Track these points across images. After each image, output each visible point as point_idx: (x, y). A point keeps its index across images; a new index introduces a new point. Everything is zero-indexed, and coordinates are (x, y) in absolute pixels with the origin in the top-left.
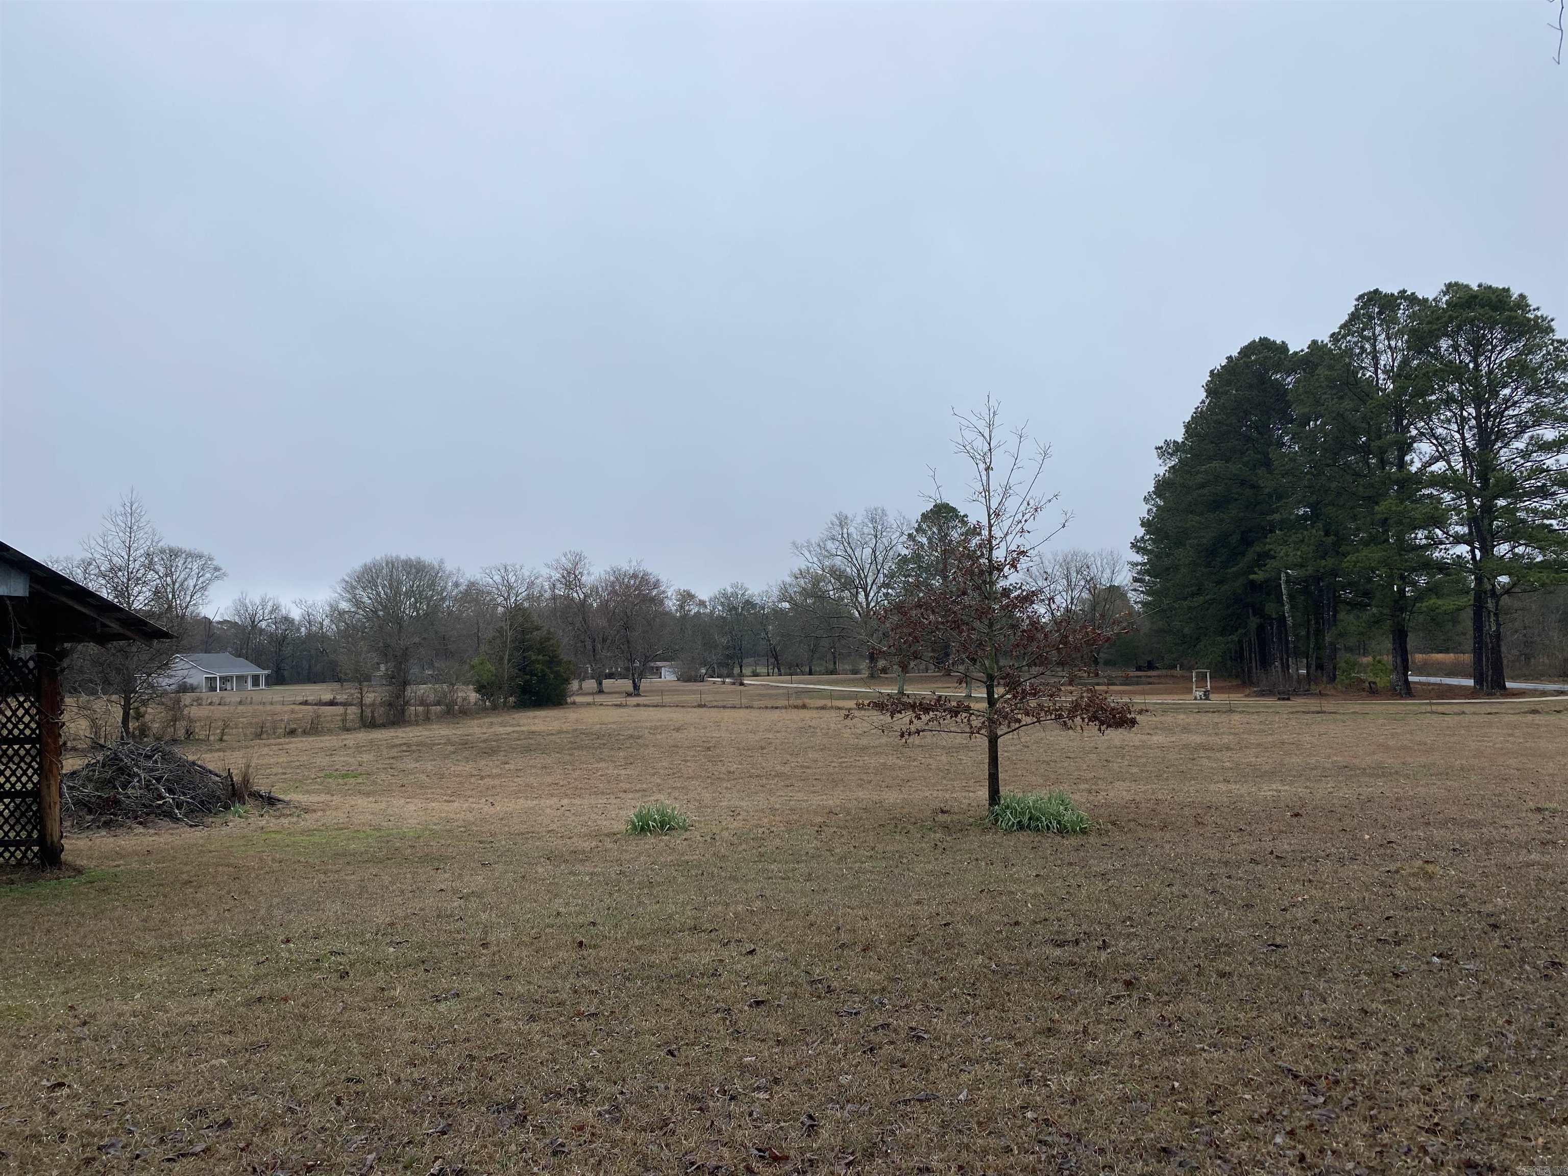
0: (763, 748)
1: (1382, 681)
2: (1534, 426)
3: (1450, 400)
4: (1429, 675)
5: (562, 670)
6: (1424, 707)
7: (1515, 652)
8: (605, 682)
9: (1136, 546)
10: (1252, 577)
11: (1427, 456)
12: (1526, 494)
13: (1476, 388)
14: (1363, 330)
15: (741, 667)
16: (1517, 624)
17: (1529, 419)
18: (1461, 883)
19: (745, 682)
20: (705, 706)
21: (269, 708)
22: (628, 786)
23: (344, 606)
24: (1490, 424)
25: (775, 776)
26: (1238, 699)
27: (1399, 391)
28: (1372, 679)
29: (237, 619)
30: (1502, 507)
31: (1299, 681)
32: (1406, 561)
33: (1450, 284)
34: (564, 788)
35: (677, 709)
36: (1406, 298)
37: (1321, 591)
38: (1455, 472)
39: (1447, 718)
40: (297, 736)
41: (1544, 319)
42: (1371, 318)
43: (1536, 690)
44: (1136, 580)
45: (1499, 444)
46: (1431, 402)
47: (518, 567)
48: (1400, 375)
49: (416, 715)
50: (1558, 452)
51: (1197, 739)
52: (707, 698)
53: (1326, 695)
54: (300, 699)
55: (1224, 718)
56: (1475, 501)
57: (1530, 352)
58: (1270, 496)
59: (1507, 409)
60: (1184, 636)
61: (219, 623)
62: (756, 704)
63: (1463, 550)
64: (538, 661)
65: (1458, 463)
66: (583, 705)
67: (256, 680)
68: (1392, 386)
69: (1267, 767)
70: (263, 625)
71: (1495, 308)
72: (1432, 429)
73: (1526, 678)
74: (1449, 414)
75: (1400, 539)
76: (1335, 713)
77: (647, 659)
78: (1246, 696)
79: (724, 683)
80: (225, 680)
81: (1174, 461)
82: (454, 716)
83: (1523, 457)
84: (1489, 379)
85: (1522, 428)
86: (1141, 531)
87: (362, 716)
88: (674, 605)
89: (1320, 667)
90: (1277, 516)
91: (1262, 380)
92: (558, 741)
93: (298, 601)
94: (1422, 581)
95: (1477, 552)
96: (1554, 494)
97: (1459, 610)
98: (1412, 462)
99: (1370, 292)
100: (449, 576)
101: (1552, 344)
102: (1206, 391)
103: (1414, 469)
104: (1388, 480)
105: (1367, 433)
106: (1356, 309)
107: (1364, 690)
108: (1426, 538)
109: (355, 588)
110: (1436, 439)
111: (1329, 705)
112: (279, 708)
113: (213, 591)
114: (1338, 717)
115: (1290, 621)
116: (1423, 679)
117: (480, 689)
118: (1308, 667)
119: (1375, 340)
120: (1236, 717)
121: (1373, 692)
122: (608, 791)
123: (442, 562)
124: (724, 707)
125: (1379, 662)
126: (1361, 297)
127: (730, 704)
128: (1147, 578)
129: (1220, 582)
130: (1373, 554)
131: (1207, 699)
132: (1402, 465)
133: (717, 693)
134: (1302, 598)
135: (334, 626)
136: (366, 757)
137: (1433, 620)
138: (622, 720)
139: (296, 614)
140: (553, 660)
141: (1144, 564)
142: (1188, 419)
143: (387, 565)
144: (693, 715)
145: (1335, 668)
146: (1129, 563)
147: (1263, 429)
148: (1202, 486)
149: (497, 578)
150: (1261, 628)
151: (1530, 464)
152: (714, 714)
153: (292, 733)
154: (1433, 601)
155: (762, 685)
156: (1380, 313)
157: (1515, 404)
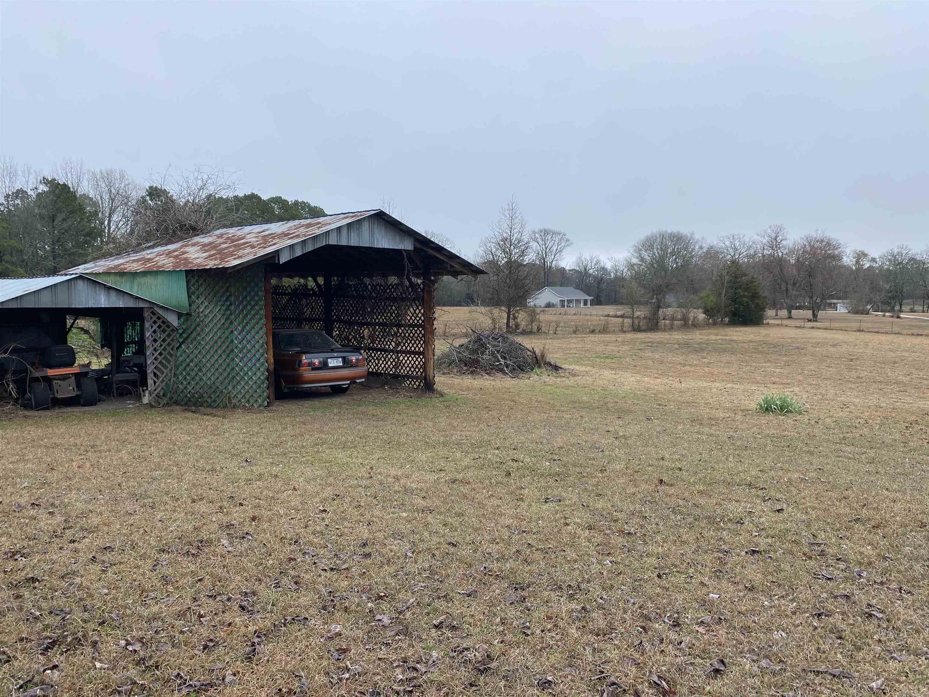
0: (895, 363)
5: (760, 302)
8: (794, 312)
15: (901, 305)
19: (901, 316)
20: (863, 331)
21: (588, 317)
22: (777, 380)
23: (635, 261)
25: (894, 383)
29: (578, 268)
34: (733, 377)
35: (841, 332)
40: (596, 334)
47: (741, 236)
49: (665, 325)
52: (864, 325)
54: (606, 313)
61: (569, 270)
62: (905, 332)
64: (744, 296)
66: (774, 325)
67: (585, 303)
70: (591, 271)
77: (823, 298)
79: (884, 316)
80: (569, 301)
82: (688, 327)
87: (633, 325)
88: (851, 261)
92: (747, 347)
93: (610, 258)
100: (696, 242)
109: (641, 250)
112: (593, 318)
113: (565, 253)
117: (706, 312)
122: (762, 382)
123: (693, 234)
124: (877, 332)
127: (884, 330)
133: (876, 322)
135: (629, 273)
136: (626, 348)
138: (797, 337)
139: (609, 266)
140: (755, 296)
143: (660, 236)
144: (851, 337)
149: (728, 243)
152: (868, 337)
153: (593, 332)
155: (917, 319)
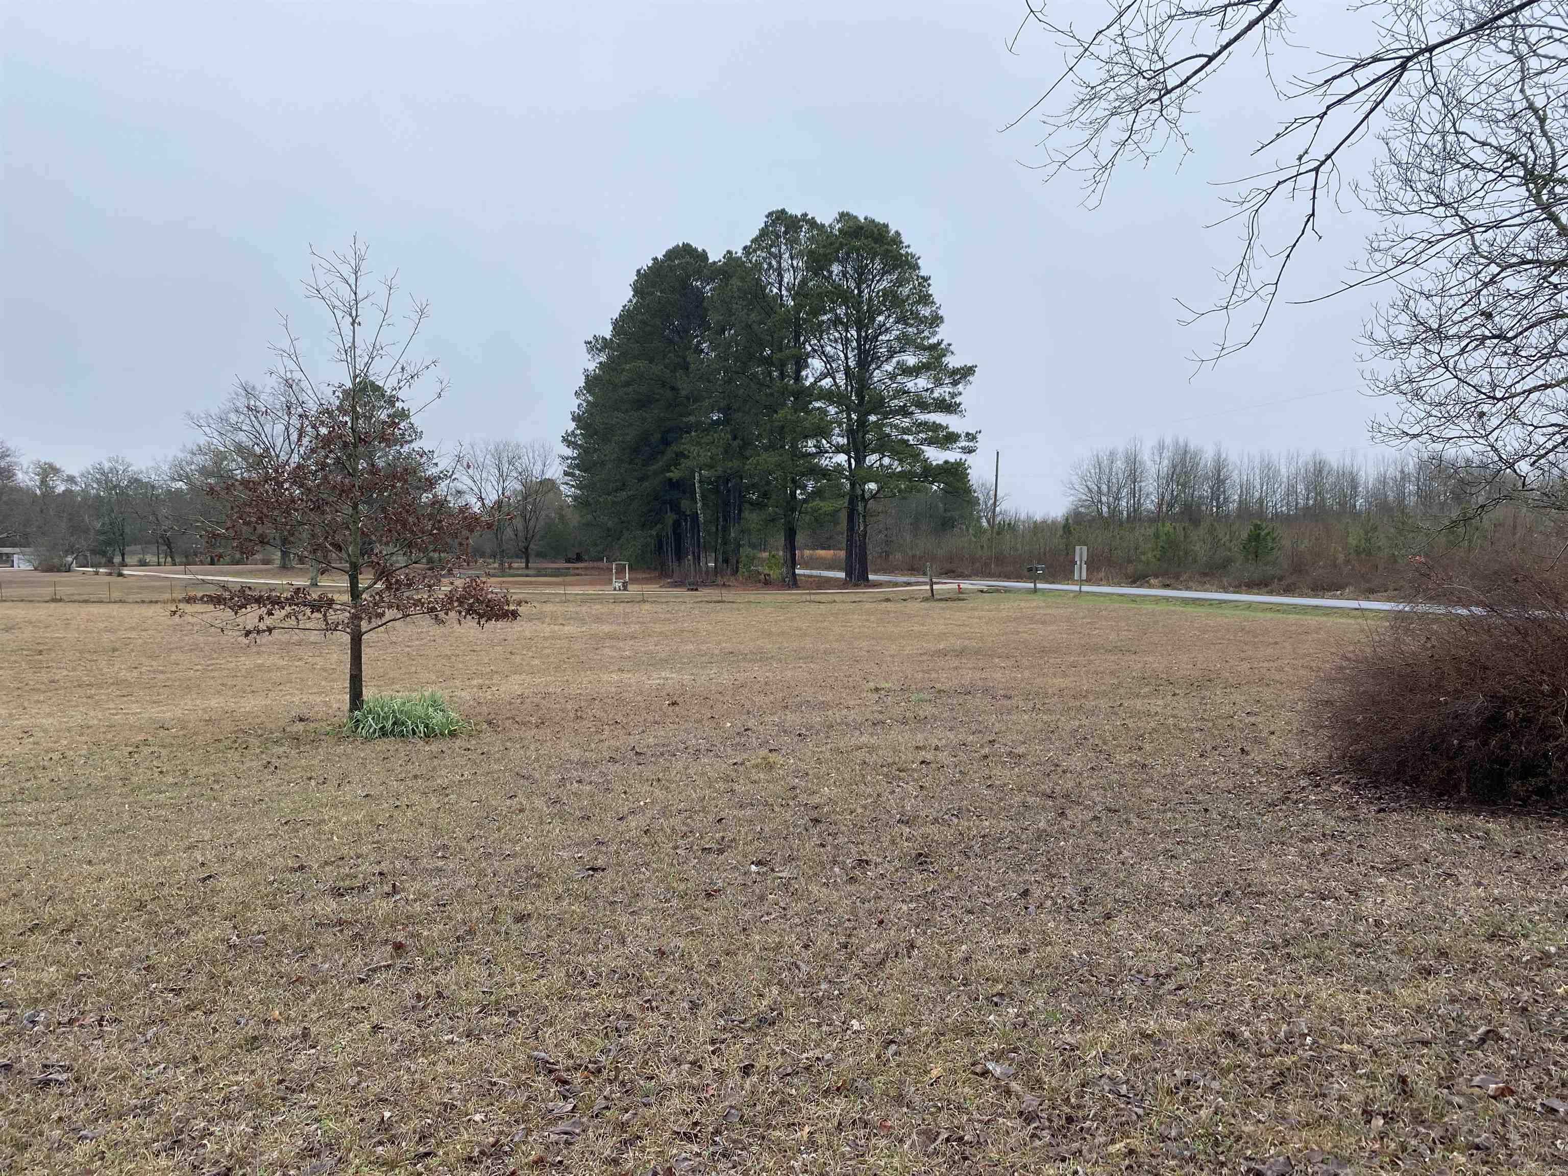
1: (775, 574)
2: (900, 352)
3: (837, 321)
4: (812, 569)
6: (804, 597)
7: (878, 549)
9: (568, 441)
10: (668, 475)
11: (818, 372)
12: (891, 412)
13: (858, 312)
14: (771, 246)
15: (123, 555)
16: (881, 526)
17: (896, 344)
18: (796, 773)
20: (60, 600)
24: (867, 347)
26: (652, 589)
27: (798, 307)
28: (767, 572)
30: (873, 423)
31: (707, 572)
32: (797, 466)
33: (843, 213)
35: (21, 604)
36: (807, 222)
37: (729, 491)
38: (838, 387)
39: (822, 606)
41: (913, 256)
42: (778, 236)
43: (890, 582)
44: (566, 474)
45: (874, 366)
46: (823, 322)
48: (800, 292)
50: (916, 377)
51: (606, 628)
52: (62, 591)
53: (729, 586)
55: (636, 607)
56: (853, 416)
57: (901, 285)
58: (688, 398)
59: (880, 334)
60: (609, 530)
62: (131, 598)
63: (842, 458)
65: (841, 379)
68: (792, 303)
69: (663, 655)
71: (876, 241)
72: (822, 347)
73: (885, 571)
74: (837, 335)
75: (794, 446)
76: (733, 602)
78: (661, 587)
79: (97, 573)
81: (603, 358)
83: (890, 379)
84: (868, 305)
85: (892, 353)
86: (573, 425)
88: (31, 479)
89: (726, 561)
90: (692, 419)
91: (684, 284)
94: (810, 486)
95: (852, 461)
96: (912, 413)
97: (837, 511)
98: (807, 377)
99: (778, 211)
101: (917, 280)
102: (634, 290)
103: (808, 384)
104: (785, 392)
105: (771, 347)
106: (766, 226)
107: (760, 581)
108: (815, 446)
110: (825, 356)
111: (728, 595)
114: (735, 606)
115: (701, 518)
116: (807, 572)
118: (716, 561)
119: (781, 258)
120: (646, 607)
121: (767, 583)
124: (86, 601)
125: (773, 556)
126: (770, 215)
127: (96, 597)
128: (577, 472)
129: (641, 480)
130: (769, 459)
131: (625, 589)
132: (798, 378)
133: (84, 585)
134: (713, 497)
137: (816, 520)
141: (574, 458)
142: (616, 315)
145: (737, 562)
146: (560, 456)
147: (683, 332)
148: (627, 384)
150: (677, 524)
151: (895, 385)
154: (817, 503)
155: (149, 576)
156: (786, 233)
157: (887, 330)
